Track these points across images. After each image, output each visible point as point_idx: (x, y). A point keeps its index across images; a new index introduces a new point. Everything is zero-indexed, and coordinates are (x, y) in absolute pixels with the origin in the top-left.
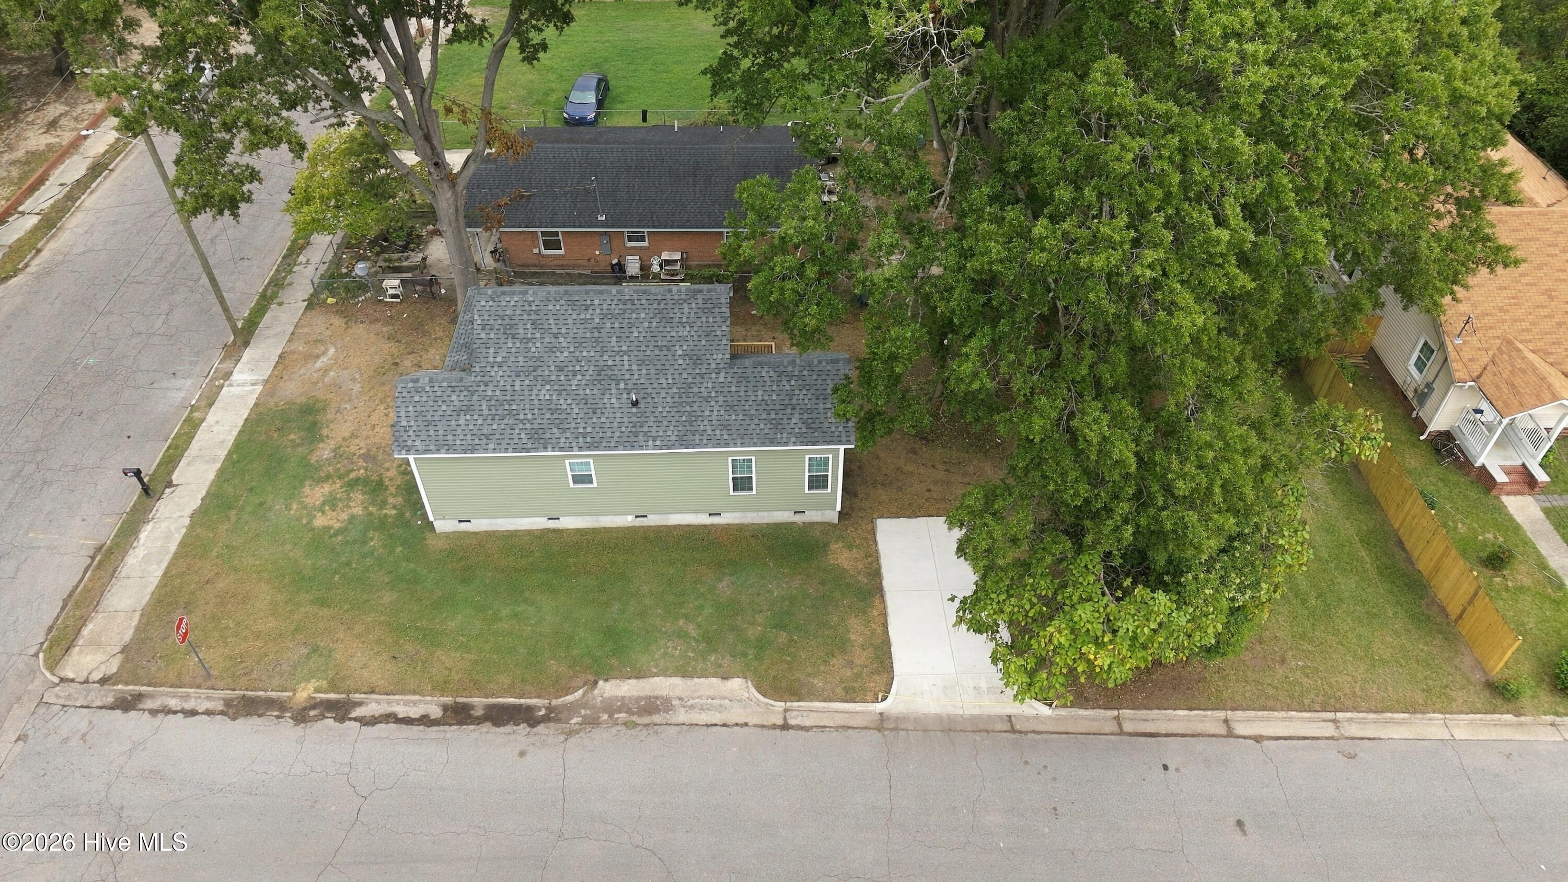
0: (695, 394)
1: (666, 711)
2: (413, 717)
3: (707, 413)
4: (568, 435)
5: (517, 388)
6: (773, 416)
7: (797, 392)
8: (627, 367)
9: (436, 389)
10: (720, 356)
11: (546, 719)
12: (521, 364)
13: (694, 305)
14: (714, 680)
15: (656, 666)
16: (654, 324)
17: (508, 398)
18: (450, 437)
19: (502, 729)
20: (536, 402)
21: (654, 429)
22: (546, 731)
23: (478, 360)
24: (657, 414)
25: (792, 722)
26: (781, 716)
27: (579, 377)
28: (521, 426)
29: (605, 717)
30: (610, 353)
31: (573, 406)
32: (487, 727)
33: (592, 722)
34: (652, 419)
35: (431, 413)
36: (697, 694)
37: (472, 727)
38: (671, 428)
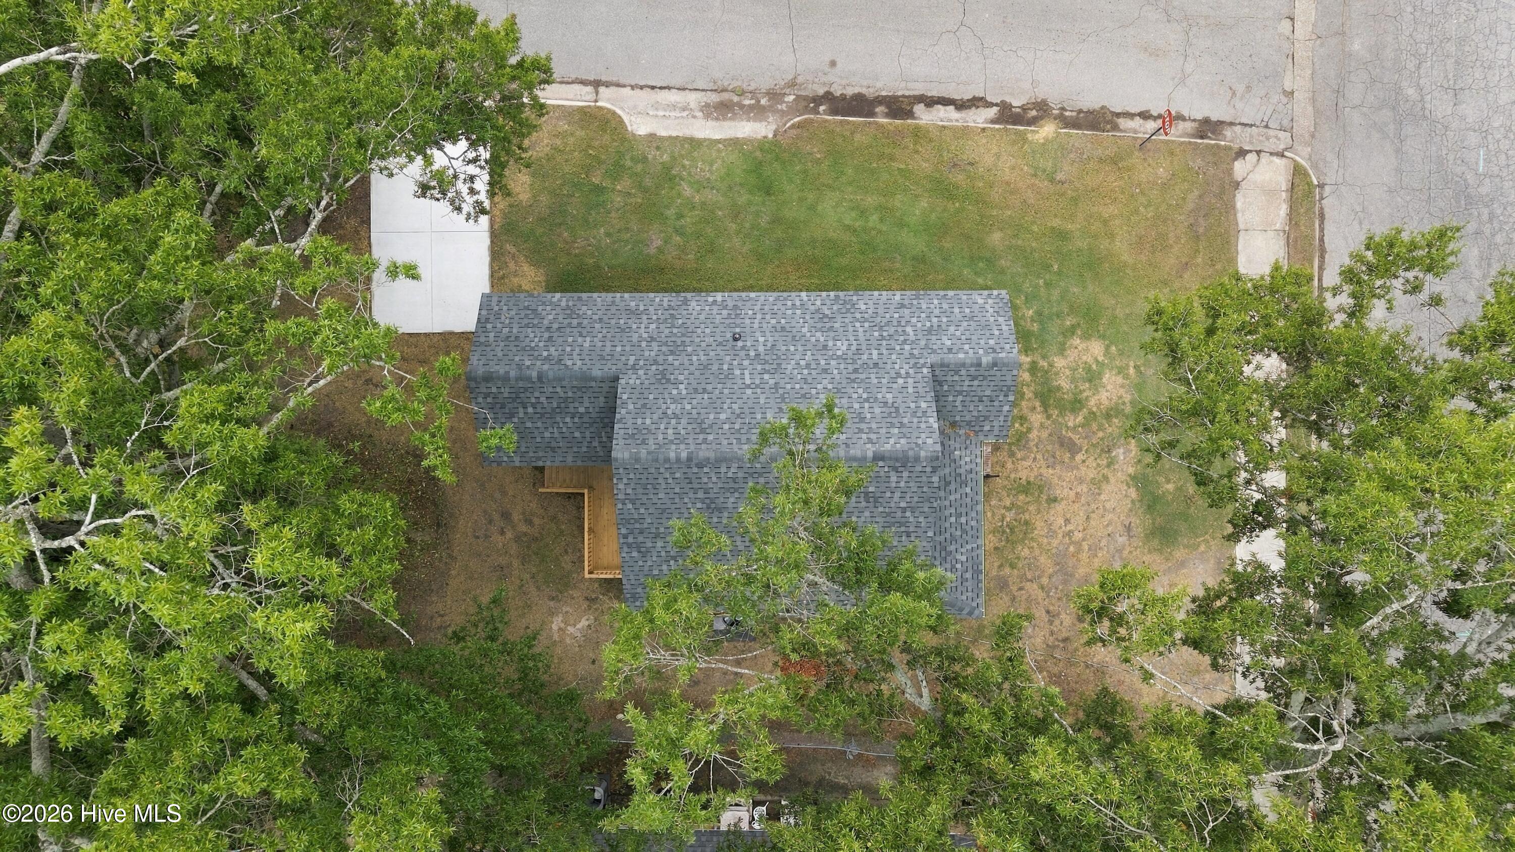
0: (666, 344)
1: (707, 105)
2: (940, 106)
3: (653, 326)
4: (813, 308)
5: (875, 352)
6: (575, 322)
7: (541, 344)
8: (747, 372)
9: (971, 351)
10: (631, 382)
11: (817, 100)
12: (873, 376)
13: (661, 437)
14: (664, 133)
15: (719, 151)
16: (712, 416)
17: (884, 343)
18: (945, 306)
19: (857, 90)
20: (851, 338)
21: (715, 312)
22: (815, 87)
23: (926, 380)
24: (711, 326)
25: (590, 89)
26: (600, 96)
27: (803, 363)
28: (866, 316)
29: (763, 102)
30: (767, 386)
31: (808, 334)
32: (870, 93)
33: (775, 96)
34: (717, 321)
35: (972, 328)
36: (677, 121)
37: (884, 93)
38: (695, 313)
